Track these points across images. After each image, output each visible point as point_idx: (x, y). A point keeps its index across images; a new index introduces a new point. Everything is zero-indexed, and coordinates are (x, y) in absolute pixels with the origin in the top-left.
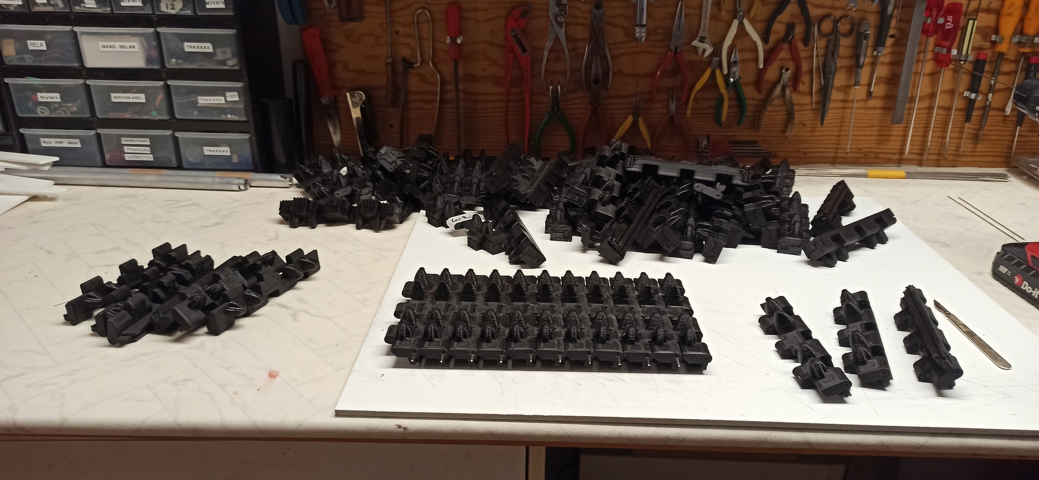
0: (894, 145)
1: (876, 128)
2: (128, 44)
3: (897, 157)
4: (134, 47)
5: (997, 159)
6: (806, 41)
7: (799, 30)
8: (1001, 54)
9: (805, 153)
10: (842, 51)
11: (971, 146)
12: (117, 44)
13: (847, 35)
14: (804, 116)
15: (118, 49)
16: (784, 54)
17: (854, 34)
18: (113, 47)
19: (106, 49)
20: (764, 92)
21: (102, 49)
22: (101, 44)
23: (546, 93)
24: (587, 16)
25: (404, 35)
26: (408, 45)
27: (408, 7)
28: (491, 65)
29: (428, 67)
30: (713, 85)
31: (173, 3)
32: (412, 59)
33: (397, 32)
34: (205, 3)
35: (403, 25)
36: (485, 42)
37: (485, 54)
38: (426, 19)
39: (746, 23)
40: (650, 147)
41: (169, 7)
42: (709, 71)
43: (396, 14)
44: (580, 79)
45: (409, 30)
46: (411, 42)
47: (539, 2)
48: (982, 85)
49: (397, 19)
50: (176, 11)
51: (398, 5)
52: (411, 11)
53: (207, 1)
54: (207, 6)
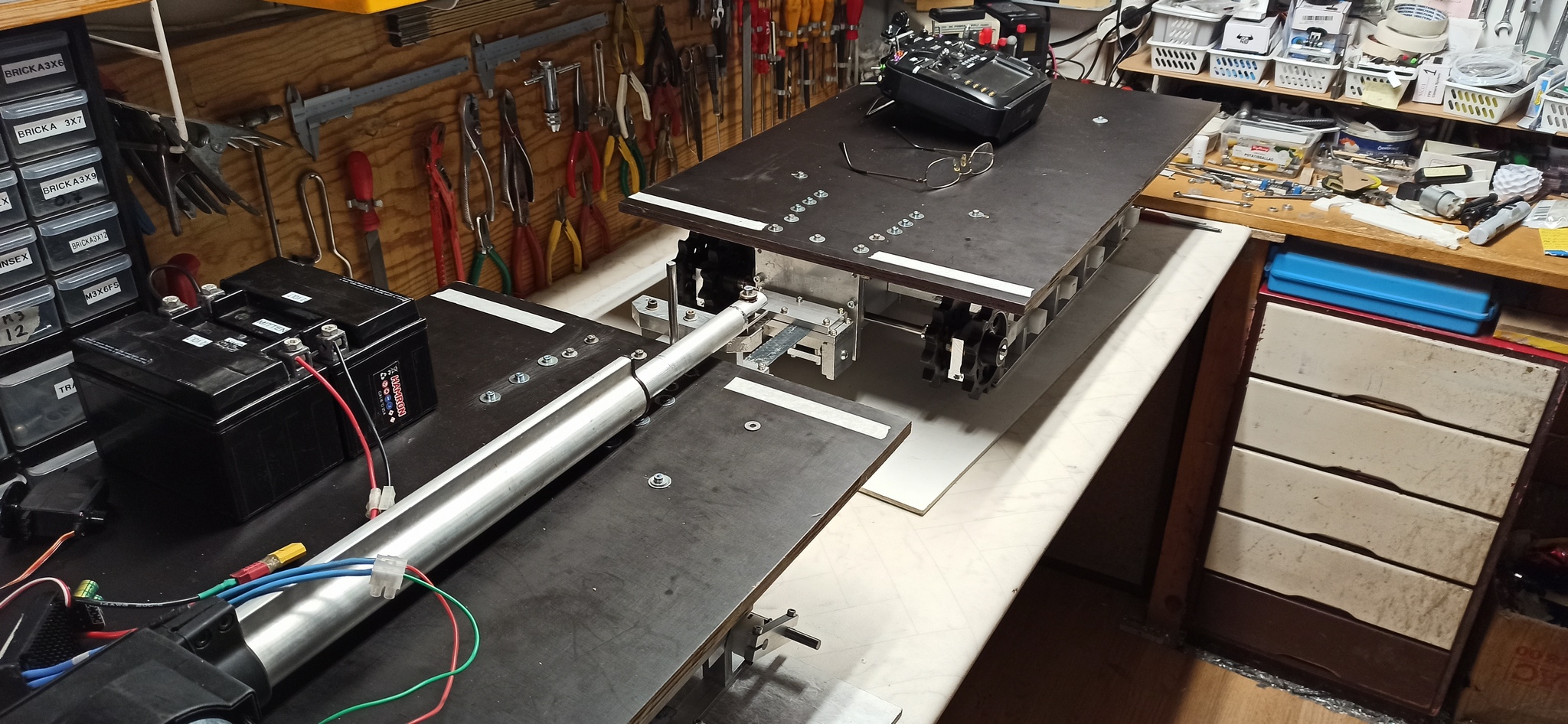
7: (667, 68)
8: (791, 48)
16: (662, 100)
20: (653, 145)
23: (469, 231)
24: (496, 115)
25: (288, 221)
26: (296, 234)
27: (285, 178)
28: (404, 220)
29: (330, 255)
30: (617, 153)
31: (22, 323)
32: (308, 253)
33: (278, 221)
34: (84, 298)
35: (285, 207)
36: (392, 191)
37: (394, 208)
38: (315, 187)
39: (632, 75)
40: (580, 251)
41: (14, 334)
42: (611, 139)
43: (273, 194)
44: (503, 197)
45: (295, 211)
46: (300, 228)
47: (445, 113)
48: (786, 78)
49: (275, 202)
50: (28, 336)
51: (270, 181)
52: (291, 181)
53: (86, 292)
54: (89, 302)
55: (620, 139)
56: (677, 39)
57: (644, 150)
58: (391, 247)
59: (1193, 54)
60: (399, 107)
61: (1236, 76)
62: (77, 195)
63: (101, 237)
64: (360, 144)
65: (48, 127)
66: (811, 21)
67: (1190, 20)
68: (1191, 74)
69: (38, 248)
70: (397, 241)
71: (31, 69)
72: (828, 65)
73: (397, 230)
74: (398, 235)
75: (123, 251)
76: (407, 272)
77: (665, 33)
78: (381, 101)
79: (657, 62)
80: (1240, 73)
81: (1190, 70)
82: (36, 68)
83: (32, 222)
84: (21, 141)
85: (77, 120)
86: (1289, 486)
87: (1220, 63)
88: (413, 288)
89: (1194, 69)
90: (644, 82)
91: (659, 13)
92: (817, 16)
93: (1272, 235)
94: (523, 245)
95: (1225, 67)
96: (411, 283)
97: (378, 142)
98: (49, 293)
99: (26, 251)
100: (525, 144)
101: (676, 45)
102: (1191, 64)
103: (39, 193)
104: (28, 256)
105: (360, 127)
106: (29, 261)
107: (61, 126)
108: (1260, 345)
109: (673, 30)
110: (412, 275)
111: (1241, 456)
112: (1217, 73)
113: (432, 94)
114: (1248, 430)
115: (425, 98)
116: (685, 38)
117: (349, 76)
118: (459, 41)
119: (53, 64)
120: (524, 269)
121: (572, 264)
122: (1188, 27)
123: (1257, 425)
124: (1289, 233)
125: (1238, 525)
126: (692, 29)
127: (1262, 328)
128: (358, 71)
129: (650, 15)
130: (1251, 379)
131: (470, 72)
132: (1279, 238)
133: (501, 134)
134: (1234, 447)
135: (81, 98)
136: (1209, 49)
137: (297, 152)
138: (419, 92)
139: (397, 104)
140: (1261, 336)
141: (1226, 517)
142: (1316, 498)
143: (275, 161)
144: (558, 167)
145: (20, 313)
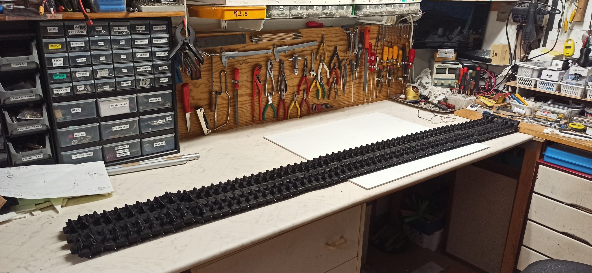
0: (362, 98)
1: (357, 93)
2: (124, 103)
3: (362, 101)
4: (126, 104)
5: (385, 97)
6: (340, 68)
7: (337, 64)
8: (384, 66)
9: (340, 105)
10: (348, 70)
11: (379, 94)
12: (118, 104)
13: (348, 65)
14: (340, 92)
15: (119, 106)
16: (334, 73)
17: (350, 64)
18: (117, 105)
19: (113, 107)
20: (330, 86)
21: (111, 107)
22: (111, 105)
23: (265, 97)
24: (278, 67)
25: (216, 82)
26: (218, 86)
27: (217, 71)
28: (247, 89)
29: (225, 93)
30: (316, 86)
31: (146, 82)
32: (220, 91)
33: (214, 81)
34: (160, 81)
35: (216, 78)
36: (245, 81)
37: (245, 85)
38: (224, 75)
39: (324, 63)
40: (300, 111)
41: (144, 84)
42: (315, 81)
43: (214, 74)
44: (277, 90)
45: (218, 80)
46: (219, 84)
47: (263, 64)
48: (381, 76)
49: (214, 76)
50: (146, 85)
51: (214, 71)
52: (218, 72)
53: (160, 79)
54: (161, 82)
55: (317, 81)
56: (341, 57)
57: (326, 87)
58: (242, 95)
59: (531, 80)
60: (250, 59)
61: (546, 89)
62: (163, 57)
63: (166, 68)
64: (238, 66)
65: (160, 41)
66: (392, 58)
67: (530, 68)
68: (531, 88)
69: (152, 66)
70: (244, 94)
71: (159, 28)
72: (399, 74)
73: (245, 92)
74: (245, 93)
75: (170, 72)
76: (246, 104)
77: (337, 54)
78: (246, 56)
79: (333, 61)
80: (548, 88)
81: (530, 86)
82: (160, 28)
83: (152, 61)
84: (154, 43)
85: (166, 40)
86: (548, 238)
87: (540, 84)
88: (247, 109)
89: (531, 86)
90: (329, 67)
91: (336, 48)
92: (395, 57)
93: (540, 139)
94: (282, 105)
95: (542, 86)
96: (247, 107)
97: (243, 67)
98: (152, 77)
99: (150, 67)
100: (286, 77)
101: (341, 58)
102: (531, 84)
103: (155, 55)
104: (150, 68)
105: (239, 62)
106: (150, 69)
107: (163, 41)
108: (537, 181)
109: (340, 54)
110: (247, 105)
111: (530, 224)
112: (540, 88)
113: (260, 58)
114: (532, 215)
115: (258, 58)
116: (345, 57)
117: (238, 49)
118: (270, 45)
119: (163, 28)
120: (281, 111)
121: (297, 115)
122: (529, 71)
123: (536, 212)
124: (546, 139)
125: (529, 253)
126: (347, 54)
127: (538, 174)
128: (241, 48)
129: (332, 48)
130: (533, 194)
131: (272, 54)
132: (542, 140)
133: (279, 72)
134: (528, 221)
135: (167, 35)
136: (537, 79)
137: (222, 65)
138: (257, 56)
139: (250, 58)
140: (537, 177)
141: (524, 249)
142: (558, 245)
143: (216, 66)
144: (296, 86)
145: (146, 80)
